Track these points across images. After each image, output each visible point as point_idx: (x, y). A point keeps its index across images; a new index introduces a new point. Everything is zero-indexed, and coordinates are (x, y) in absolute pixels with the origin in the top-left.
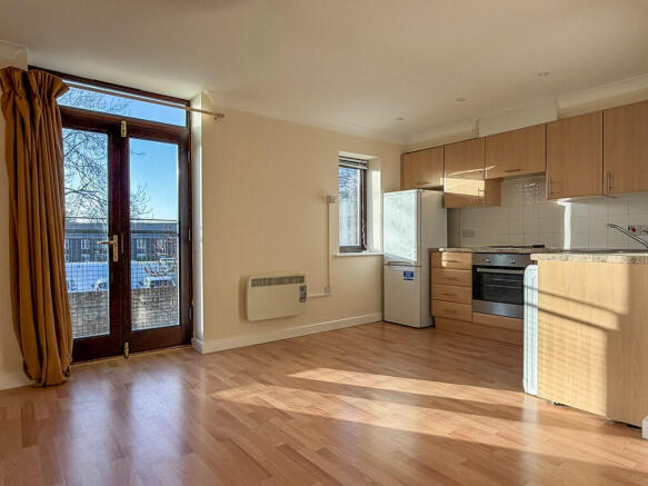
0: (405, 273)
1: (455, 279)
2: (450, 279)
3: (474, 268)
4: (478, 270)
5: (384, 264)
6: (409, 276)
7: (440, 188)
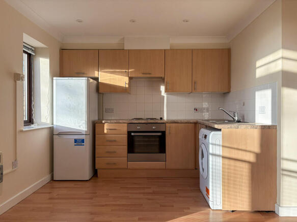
0: (76, 141)
1: (115, 141)
2: (111, 141)
3: (129, 133)
4: (133, 134)
5: (53, 134)
6: (79, 142)
7: (96, 79)
